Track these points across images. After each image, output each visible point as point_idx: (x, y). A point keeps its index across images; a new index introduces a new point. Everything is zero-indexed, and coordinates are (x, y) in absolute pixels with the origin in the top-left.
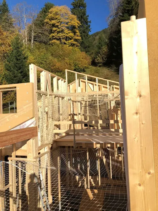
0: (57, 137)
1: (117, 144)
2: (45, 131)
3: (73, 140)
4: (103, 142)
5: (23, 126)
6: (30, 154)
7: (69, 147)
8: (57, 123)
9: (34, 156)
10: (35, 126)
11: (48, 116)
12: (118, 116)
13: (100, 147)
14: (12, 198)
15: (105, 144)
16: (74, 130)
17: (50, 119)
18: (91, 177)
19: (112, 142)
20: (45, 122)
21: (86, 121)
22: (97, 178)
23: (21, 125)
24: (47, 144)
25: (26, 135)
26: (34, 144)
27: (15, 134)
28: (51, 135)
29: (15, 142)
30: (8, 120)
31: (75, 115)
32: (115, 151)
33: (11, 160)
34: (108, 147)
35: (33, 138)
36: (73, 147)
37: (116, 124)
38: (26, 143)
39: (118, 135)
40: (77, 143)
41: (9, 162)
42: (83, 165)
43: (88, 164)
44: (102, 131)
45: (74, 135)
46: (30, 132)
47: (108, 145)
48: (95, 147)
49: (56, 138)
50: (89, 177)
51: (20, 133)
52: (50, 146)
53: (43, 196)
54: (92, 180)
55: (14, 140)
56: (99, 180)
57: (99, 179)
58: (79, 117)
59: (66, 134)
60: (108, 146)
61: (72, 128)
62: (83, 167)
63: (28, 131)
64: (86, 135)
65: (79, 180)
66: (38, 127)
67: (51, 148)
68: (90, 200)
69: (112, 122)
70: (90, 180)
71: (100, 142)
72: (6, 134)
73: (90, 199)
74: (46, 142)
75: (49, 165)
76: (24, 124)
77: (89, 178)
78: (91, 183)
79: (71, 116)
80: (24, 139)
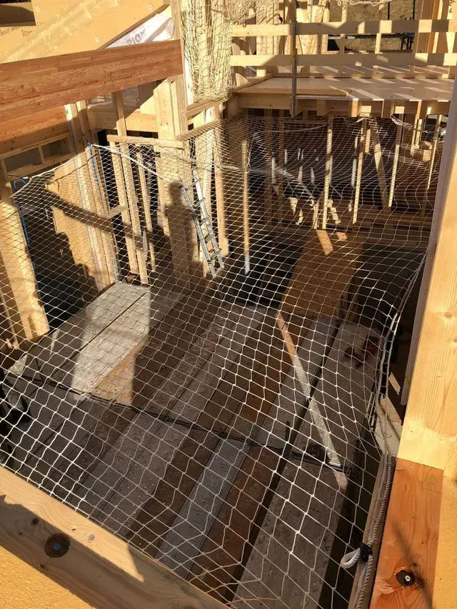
0: (240, 81)
1: (425, 104)
2: (205, 59)
3: (287, 90)
4: (383, 100)
5: (138, 39)
6: (166, 126)
7: (276, 113)
8: (242, 31)
9: (178, 133)
10: (173, 39)
11: (213, 7)
12: (450, 7)
13: (371, 114)
14: (131, 237)
15: (389, 104)
16: (296, 58)
17: (219, 15)
18: (331, 201)
19: (412, 100)
20: (203, 26)
21: (337, 25)
22: (350, 206)
23: (132, 35)
24: (212, 102)
25: (150, 66)
26: (175, 99)
27: (119, 63)
28: (222, 71)
29: (120, 85)
30: (88, 15)
31: (298, 7)
32: (415, 127)
33: (116, 143)
34: (397, 116)
35: (171, 78)
36: (287, 113)
37: (437, 34)
38: (152, 94)
39: (434, 77)
40: (301, 101)
41: (112, 148)
42: (312, 171)
43: (329, 165)
44: (386, 60)
45: (294, 76)
46: (161, 59)
47: (397, 107)
48: (354, 115)
49: (238, 85)
50: (328, 203)
51: (129, 58)
52: (221, 108)
53: (205, 238)
54: (334, 210)
55: (118, 81)
56: (353, 210)
57: (355, 207)
58: (314, 15)
59: (267, 72)
60: (396, 112)
61: (288, 51)
62: (313, 176)
63: (153, 53)
64: (329, 78)
65: (298, 210)
66: (182, 43)
67: (224, 115)
68: (323, 254)
69: (425, 26)
70: (329, 209)
71: (375, 100)
72: (93, 59)
73: (323, 252)
74: (209, 94)
75: (218, 160)
76: (138, 31)
77: (325, 204)
78: (330, 216)
79: (287, 9)
80: (145, 78)
